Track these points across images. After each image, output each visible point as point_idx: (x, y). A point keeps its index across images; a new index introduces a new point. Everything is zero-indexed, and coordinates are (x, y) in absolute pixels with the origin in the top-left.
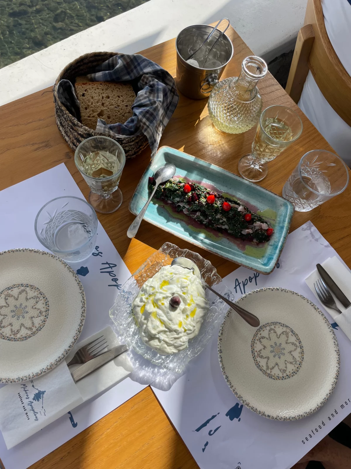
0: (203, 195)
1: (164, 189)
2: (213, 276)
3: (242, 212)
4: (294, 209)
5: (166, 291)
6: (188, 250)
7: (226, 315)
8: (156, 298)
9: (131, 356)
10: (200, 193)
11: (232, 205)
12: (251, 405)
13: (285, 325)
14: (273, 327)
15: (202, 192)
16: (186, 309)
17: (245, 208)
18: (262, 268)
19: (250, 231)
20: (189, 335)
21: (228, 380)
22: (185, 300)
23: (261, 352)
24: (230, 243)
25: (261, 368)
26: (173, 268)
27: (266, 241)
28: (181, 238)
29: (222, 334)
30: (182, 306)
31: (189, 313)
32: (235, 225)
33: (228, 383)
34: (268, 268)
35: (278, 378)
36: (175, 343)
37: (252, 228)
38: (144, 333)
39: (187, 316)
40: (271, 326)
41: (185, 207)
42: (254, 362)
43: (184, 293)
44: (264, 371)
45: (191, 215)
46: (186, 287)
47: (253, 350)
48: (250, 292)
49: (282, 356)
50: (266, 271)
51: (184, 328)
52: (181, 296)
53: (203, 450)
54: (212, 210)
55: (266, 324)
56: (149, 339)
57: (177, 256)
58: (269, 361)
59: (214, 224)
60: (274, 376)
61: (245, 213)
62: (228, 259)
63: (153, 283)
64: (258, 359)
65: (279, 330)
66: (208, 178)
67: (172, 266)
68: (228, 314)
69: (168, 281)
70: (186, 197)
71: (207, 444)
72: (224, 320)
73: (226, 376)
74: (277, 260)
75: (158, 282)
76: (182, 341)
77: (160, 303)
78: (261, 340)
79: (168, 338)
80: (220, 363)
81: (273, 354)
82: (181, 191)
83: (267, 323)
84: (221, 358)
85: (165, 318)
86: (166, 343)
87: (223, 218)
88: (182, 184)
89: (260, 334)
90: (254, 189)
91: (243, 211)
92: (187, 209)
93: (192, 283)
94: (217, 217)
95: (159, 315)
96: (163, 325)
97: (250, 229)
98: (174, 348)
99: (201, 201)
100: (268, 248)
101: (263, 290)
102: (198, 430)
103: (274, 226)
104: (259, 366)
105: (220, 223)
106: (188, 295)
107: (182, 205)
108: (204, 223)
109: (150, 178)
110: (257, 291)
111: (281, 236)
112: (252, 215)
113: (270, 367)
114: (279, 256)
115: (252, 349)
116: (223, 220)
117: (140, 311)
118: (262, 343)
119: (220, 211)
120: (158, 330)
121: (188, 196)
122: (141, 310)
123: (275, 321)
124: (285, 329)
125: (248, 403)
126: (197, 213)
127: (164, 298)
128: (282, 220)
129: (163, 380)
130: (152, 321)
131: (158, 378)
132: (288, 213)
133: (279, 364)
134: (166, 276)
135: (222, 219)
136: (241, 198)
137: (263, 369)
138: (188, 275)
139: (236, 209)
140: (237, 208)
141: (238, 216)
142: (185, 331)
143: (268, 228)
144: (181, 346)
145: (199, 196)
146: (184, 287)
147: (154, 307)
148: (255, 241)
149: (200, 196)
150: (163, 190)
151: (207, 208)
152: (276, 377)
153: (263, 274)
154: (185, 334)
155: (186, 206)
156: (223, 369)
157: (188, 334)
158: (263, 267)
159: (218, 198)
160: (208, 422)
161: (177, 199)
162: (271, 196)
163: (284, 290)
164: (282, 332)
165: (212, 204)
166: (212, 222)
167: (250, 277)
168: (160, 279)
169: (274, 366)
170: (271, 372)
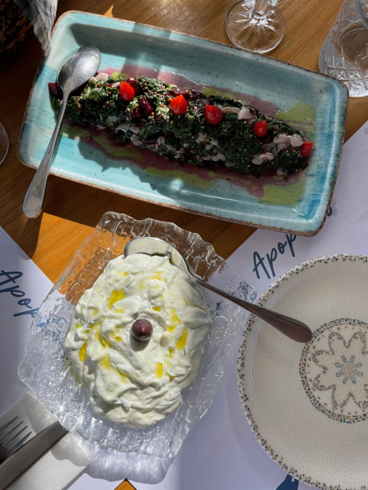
0: (162, 99)
1: (81, 102)
2: (209, 260)
3: (247, 120)
4: (348, 93)
5: (121, 311)
6: (152, 220)
7: (245, 329)
8: (104, 329)
10: (155, 96)
11: (224, 109)
12: (314, 480)
13: (356, 322)
14: (334, 329)
15: (158, 93)
16: (167, 338)
17: (251, 111)
18: (302, 224)
19: (269, 156)
20: (182, 384)
21: (266, 447)
22: (160, 321)
23: (319, 379)
24: (234, 186)
25: (323, 408)
26: (130, 262)
27: (301, 169)
28: (134, 197)
29: (243, 365)
30: (157, 333)
31: (172, 344)
32: (237, 151)
33: (268, 452)
34: (312, 222)
35: (356, 419)
36: (157, 404)
37: (272, 148)
38: (93, 397)
39: (171, 350)
40: (331, 329)
41: (132, 133)
42: (309, 400)
43: (157, 308)
44: (330, 412)
45: (149, 147)
46: (159, 295)
47: (304, 379)
48: (284, 276)
49: (358, 378)
50: (309, 229)
51: (168, 374)
52: (151, 315)
54: (186, 127)
55: (322, 327)
56: (104, 409)
57: (133, 234)
58: (335, 392)
59: (195, 155)
60: (348, 418)
61: (253, 120)
62: (234, 220)
63: (94, 300)
64: (316, 393)
65: (347, 332)
66: (169, 63)
67: (127, 258)
68: (250, 325)
69: (123, 289)
70: (128, 111)
72: (243, 338)
73: (263, 440)
74: (327, 203)
75: (102, 296)
76: (169, 399)
77: (112, 339)
78: (317, 357)
79: (140, 400)
80: (247, 418)
81: (342, 377)
82: (115, 100)
83: (323, 324)
84: (249, 409)
85: (126, 366)
86: (139, 409)
87: (211, 140)
88: (114, 85)
89: (314, 348)
90: (264, 67)
91: (249, 116)
92: (137, 135)
93: (169, 285)
94: (198, 141)
95: (115, 362)
96: (127, 379)
97: (267, 151)
98: (156, 414)
99: (159, 113)
100: (308, 182)
101: (309, 267)
103: (313, 135)
104: (320, 405)
105: (207, 151)
106: (165, 312)
107: (124, 128)
108: (176, 157)
109: (50, 85)
110: (297, 270)
111: (329, 154)
112: (268, 121)
113: (340, 402)
114: (331, 195)
115: (302, 377)
116: (212, 145)
117: (78, 358)
118: (320, 364)
119: (203, 127)
120: (119, 390)
121: (130, 108)
122: (80, 357)
123: (339, 318)
124: (357, 328)
125: (308, 479)
126: (159, 140)
127: (118, 326)
128: (327, 120)
129: (149, 466)
130: (103, 375)
131: (139, 463)
132: (338, 104)
133: (354, 394)
134: (117, 281)
135: (209, 144)
136: (243, 91)
137: (327, 410)
138: (161, 269)
139: (234, 116)
140: (236, 114)
141: (239, 129)
142: (172, 379)
143: (302, 143)
144: (169, 406)
145: (153, 103)
146: (154, 298)
147: (104, 345)
148: (280, 172)
149: (156, 102)
150: (79, 105)
151: (175, 125)
152: (352, 418)
153: (305, 236)
154: (173, 383)
155: (132, 129)
156: (254, 429)
157: (178, 383)
158: (304, 221)
159: (194, 99)
161: (112, 119)
162: (300, 75)
163: (348, 258)
164: (352, 334)
165: (183, 115)
166: (192, 152)
167: (279, 244)
168: (106, 288)
169: (345, 400)
170: (342, 411)
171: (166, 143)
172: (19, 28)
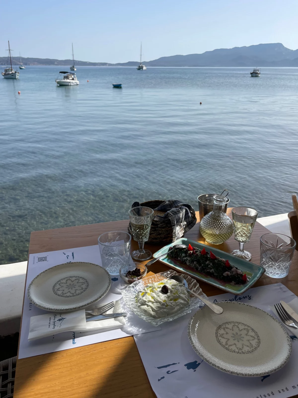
2: (196, 289)
9: (127, 319)
13: (247, 325)
14: (236, 324)
19: (229, 274)
23: (223, 335)
27: (242, 284)
32: (218, 268)
35: (234, 352)
37: (231, 271)
42: (216, 338)
45: (191, 265)
47: (217, 332)
49: (240, 341)
53: (159, 380)
54: (204, 258)
56: (141, 305)
58: (228, 341)
59: (205, 269)
60: (231, 350)
64: (220, 338)
70: (189, 252)
71: (163, 378)
77: (154, 290)
78: (225, 329)
79: (154, 306)
81: (234, 338)
82: (186, 249)
83: (232, 321)
89: (225, 326)
92: (189, 261)
94: (206, 264)
95: (152, 294)
96: (153, 299)
97: (229, 272)
102: (159, 368)
104: (220, 342)
105: (209, 267)
107: (186, 258)
108: (199, 269)
109: (170, 248)
113: (229, 344)
116: (211, 266)
117: (141, 294)
118: (226, 331)
119: (208, 259)
123: (240, 322)
124: (246, 327)
126: (195, 262)
127: (158, 288)
133: (237, 344)
135: (210, 264)
137: (222, 344)
141: (220, 262)
145: (197, 252)
147: (150, 292)
148: (233, 282)
151: (201, 257)
155: (188, 258)
160: (169, 365)
161: (183, 255)
164: (243, 328)
166: (204, 267)
169: (232, 345)
170: (228, 347)
171: (197, 263)
172: (169, 237)
